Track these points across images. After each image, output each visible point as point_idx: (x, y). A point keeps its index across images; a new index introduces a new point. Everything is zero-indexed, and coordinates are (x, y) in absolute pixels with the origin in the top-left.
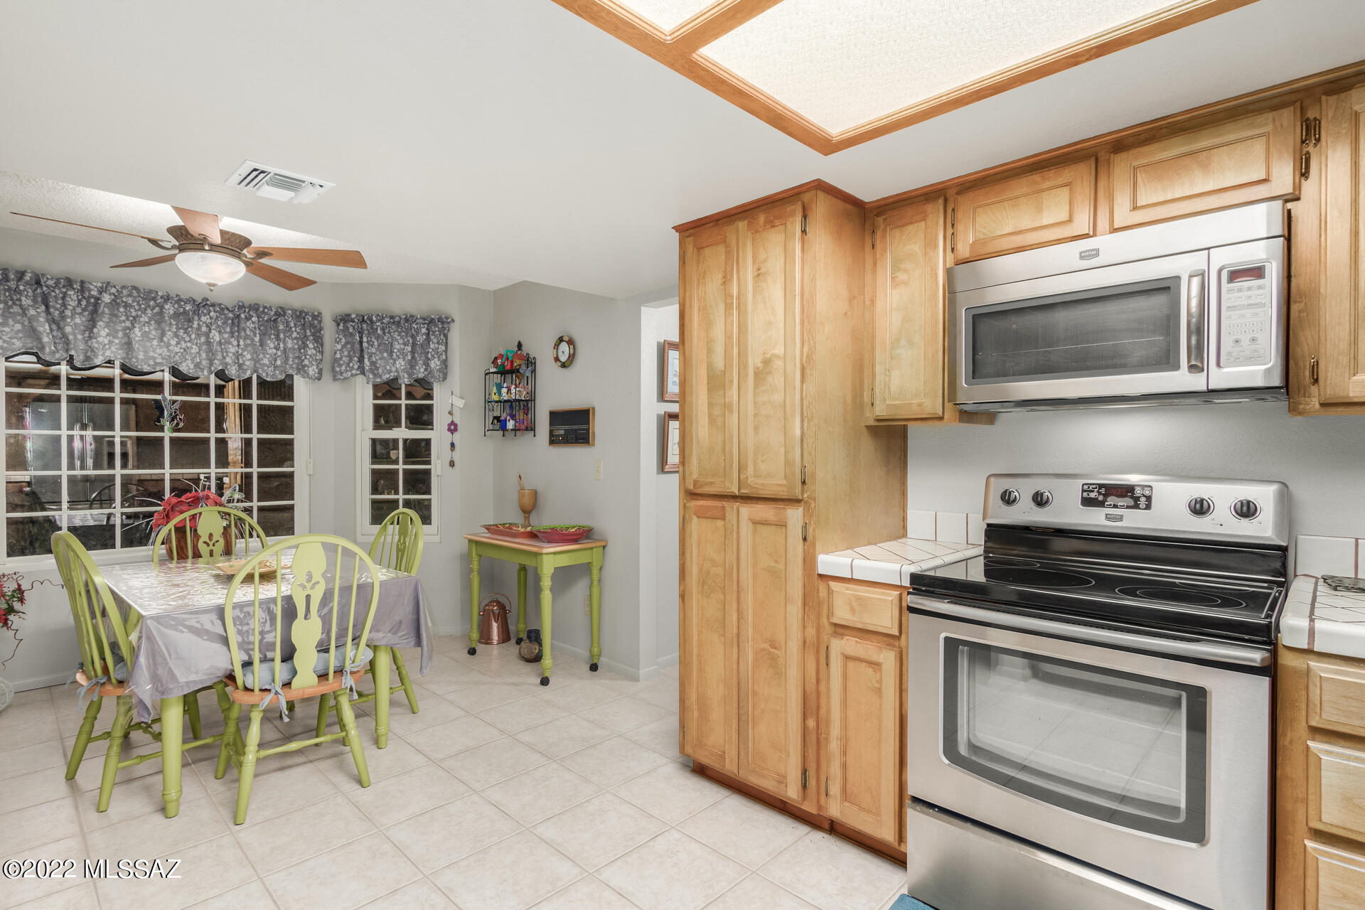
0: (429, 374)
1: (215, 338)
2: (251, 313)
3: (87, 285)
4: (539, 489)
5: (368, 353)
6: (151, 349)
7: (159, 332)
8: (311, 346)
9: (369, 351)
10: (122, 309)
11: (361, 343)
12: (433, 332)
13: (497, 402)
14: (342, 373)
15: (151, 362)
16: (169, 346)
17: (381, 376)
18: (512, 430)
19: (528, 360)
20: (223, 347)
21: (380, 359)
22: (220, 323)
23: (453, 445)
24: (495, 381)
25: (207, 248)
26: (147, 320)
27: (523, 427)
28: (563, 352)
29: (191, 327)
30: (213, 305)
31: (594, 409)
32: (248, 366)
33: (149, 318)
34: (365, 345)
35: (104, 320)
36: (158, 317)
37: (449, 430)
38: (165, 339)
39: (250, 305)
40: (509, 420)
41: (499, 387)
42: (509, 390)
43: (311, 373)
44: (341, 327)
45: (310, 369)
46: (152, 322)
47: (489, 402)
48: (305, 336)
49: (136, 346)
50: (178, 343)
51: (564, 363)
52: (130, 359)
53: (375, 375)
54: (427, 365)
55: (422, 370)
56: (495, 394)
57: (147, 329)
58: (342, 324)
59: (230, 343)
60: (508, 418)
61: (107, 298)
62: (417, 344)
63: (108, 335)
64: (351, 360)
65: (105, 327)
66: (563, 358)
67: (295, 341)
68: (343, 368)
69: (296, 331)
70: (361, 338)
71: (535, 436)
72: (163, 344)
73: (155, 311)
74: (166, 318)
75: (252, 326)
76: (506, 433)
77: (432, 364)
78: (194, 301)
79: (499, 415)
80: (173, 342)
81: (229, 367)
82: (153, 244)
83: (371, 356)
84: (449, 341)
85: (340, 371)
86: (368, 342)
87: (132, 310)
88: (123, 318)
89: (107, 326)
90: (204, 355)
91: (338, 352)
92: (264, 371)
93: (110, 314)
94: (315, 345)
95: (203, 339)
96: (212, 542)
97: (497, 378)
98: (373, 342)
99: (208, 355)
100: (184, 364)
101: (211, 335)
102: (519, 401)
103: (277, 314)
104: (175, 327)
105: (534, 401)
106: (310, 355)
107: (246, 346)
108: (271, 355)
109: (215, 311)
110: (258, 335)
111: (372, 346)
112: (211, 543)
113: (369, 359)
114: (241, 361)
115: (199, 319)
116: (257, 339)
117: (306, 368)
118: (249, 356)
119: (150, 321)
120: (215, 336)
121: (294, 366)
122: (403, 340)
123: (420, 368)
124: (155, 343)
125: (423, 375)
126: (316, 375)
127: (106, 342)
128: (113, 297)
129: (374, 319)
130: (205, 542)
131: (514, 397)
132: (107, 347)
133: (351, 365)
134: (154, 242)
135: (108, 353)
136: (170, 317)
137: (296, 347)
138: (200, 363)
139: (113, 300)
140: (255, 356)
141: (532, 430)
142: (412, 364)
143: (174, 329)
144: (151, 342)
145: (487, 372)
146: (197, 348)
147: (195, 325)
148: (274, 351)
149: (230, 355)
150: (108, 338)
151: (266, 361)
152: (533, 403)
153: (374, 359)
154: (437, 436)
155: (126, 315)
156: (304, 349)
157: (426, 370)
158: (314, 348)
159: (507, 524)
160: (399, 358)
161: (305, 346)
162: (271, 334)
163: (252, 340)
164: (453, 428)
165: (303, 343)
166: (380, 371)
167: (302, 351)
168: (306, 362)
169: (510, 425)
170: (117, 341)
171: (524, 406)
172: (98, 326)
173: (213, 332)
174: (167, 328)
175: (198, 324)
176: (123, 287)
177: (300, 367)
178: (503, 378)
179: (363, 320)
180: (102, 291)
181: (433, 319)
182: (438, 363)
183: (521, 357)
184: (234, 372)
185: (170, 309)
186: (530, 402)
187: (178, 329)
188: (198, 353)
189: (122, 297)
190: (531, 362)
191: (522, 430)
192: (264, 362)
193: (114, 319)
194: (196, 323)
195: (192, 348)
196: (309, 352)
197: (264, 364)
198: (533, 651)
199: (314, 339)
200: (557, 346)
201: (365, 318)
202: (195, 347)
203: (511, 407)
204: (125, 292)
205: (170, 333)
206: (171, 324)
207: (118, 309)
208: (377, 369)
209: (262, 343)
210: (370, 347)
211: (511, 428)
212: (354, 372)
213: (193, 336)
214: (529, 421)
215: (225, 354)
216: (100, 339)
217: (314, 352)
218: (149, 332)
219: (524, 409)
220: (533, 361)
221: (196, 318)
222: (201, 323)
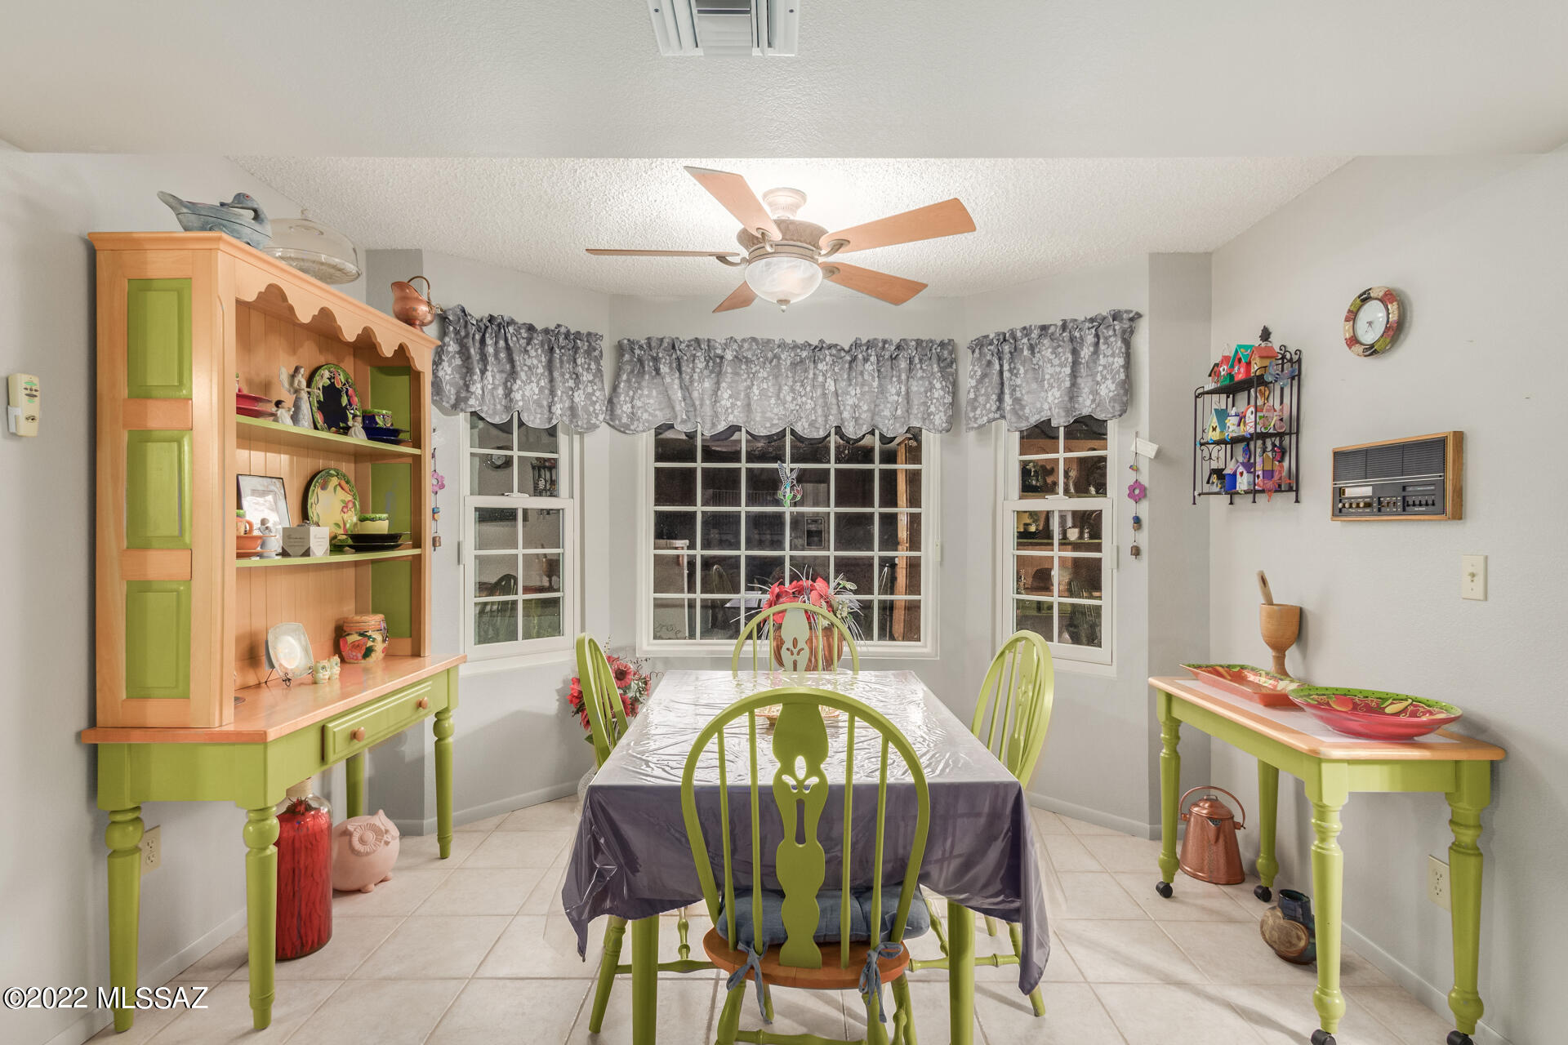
0: (1098, 405)
1: (830, 388)
2: (870, 351)
3: (712, 343)
4: (1308, 607)
5: (1010, 386)
6: (769, 409)
7: (777, 388)
8: (938, 385)
9: (1011, 383)
10: (744, 367)
11: (1001, 372)
12: (1106, 338)
13: (1217, 443)
14: (976, 419)
15: (768, 425)
16: (785, 404)
17: (1027, 419)
18: (1246, 492)
19: (1283, 357)
20: (840, 399)
21: (1028, 392)
22: (836, 369)
23: (1137, 521)
24: (1214, 407)
25: (769, 249)
26: (766, 376)
27: (1270, 484)
28: (1370, 323)
29: (807, 378)
30: (830, 347)
31: (1459, 437)
32: (865, 420)
33: (768, 373)
34: (1006, 374)
35: (727, 380)
36: (776, 371)
37: (1131, 495)
38: (782, 395)
39: (868, 341)
40: (1241, 474)
41: (1222, 415)
42: (1242, 418)
43: (937, 422)
44: (977, 354)
45: (937, 417)
46: (770, 378)
47: (1202, 444)
48: (933, 374)
49: (754, 406)
50: (794, 399)
51: (1372, 346)
52: (749, 423)
53: (1019, 417)
54: (1095, 393)
55: (1088, 403)
56: (1214, 429)
57: (765, 386)
58: (977, 351)
59: (848, 393)
60: (1241, 469)
61: (729, 355)
62: (1081, 363)
63: (730, 397)
64: (987, 401)
65: (728, 388)
66: (1369, 337)
67: (921, 382)
68: (978, 412)
69: (921, 368)
70: (1001, 366)
71: (1297, 501)
72: (779, 402)
73: (773, 364)
74: (783, 370)
75: (871, 368)
76: (1237, 499)
77: (1103, 391)
78: (810, 345)
79: (1222, 466)
80: (789, 399)
81: (846, 423)
82: (721, 261)
83: (1014, 390)
84: (1131, 351)
85: (974, 417)
86: (1010, 371)
87: (753, 366)
88: (745, 376)
89: (730, 387)
90: (820, 411)
91: (972, 390)
92: (884, 425)
93: (732, 373)
94: (944, 383)
95: (819, 391)
96: (797, 649)
97: (1220, 402)
98: (1018, 370)
99: (823, 411)
100: (799, 424)
101: (827, 385)
102: (1263, 436)
103: (898, 347)
104: (791, 380)
105: (1297, 433)
106: (937, 399)
107: (863, 394)
108: (892, 403)
109: (831, 355)
110: (877, 379)
111: (1016, 375)
112: (795, 651)
113: (1012, 395)
114: (857, 415)
115: (815, 367)
116: (875, 384)
117: (932, 417)
118: (865, 408)
119: (769, 376)
120: (831, 385)
121: (919, 415)
122: (1060, 359)
123: (1084, 400)
124: (773, 401)
125: (1090, 410)
126: (944, 425)
127: (729, 405)
128: (735, 353)
129: (1019, 334)
130: (788, 649)
131: (1252, 430)
132: (730, 410)
133: (988, 406)
134: (722, 258)
135: (731, 418)
136: (787, 370)
137: (922, 389)
138: (816, 421)
139: (736, 357)
140: (873, 406)
141: (1290, 489)
142: (1073, 393)
143: (790, 383)
144: (768, 401)
145: (1199, 391)
146: (812, 403)
147: (811, 376)
148: (896, 398)
149: (848, 408)
150: (730, 400)
151: (887, 413)
152: (1294, 437)
153: (1018, 394)
154: (1113, 506)
155: (748, 374)
156: (931, 392)
157: (1093, 401)
158: (942, 388)
159: (1235, 666)
160: (1052, 387)
161: (932, 387)
162: (893, 376)
163: (871, 386)
164: (1137, 492)
165: (930, 383)
166: (1027, 411)
167: (929, 394)
168: (932, 409)
169: (1243, 483)
170: (739, 403)
171: (1274, 445)
172: (721, 388)
173: (828, 380)
174: (784, 382)
175: (814, 374)
176: (744, 340)
177: (925, 416)
178: (1230, 400)
179: (1005, 340)
180: (725, 347)
181: (1104, 318)
182: (1113, 387)
183: (1267, 355)
184: (851, 429)
185: (786, 357)
186: (1287, 437)
187: (795, 382)
188: (814, 409)
189: (742, 352)
190: (1291, 360)
191: (1270, 491)
192: (885, 413)
193: (737, 378)
194: (811, 372)
195: (807, 404)
196: (936, 395)
197: (884, 415)
198: (1294, 941)
199: (942, 376)
200: (1352, 316)
201: (1007, 335)
202: (809, 401)
203: (1247, 450)
204: (746, 345)
205: (786, 388)
206: (787, 376)
207: (740, 367)
208: (1023, 408)
209: (882, 390)
210: (1013, 378)
211: (1246, 488)
212: (991, 416)
213: (808, 389)
214: (1284, 474)
215: (842, 408)
216: (723, 402)
217: (942, 393)
218: (768, 390)
219: (1273, 450)
220: (1295, 358)
221: (812, 366)
222: (817, 372)
